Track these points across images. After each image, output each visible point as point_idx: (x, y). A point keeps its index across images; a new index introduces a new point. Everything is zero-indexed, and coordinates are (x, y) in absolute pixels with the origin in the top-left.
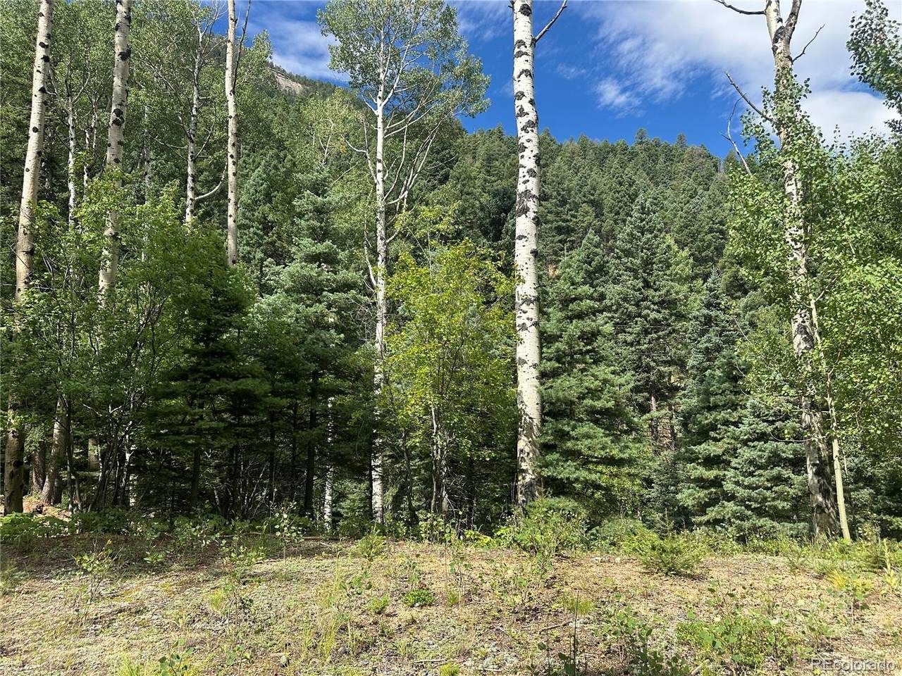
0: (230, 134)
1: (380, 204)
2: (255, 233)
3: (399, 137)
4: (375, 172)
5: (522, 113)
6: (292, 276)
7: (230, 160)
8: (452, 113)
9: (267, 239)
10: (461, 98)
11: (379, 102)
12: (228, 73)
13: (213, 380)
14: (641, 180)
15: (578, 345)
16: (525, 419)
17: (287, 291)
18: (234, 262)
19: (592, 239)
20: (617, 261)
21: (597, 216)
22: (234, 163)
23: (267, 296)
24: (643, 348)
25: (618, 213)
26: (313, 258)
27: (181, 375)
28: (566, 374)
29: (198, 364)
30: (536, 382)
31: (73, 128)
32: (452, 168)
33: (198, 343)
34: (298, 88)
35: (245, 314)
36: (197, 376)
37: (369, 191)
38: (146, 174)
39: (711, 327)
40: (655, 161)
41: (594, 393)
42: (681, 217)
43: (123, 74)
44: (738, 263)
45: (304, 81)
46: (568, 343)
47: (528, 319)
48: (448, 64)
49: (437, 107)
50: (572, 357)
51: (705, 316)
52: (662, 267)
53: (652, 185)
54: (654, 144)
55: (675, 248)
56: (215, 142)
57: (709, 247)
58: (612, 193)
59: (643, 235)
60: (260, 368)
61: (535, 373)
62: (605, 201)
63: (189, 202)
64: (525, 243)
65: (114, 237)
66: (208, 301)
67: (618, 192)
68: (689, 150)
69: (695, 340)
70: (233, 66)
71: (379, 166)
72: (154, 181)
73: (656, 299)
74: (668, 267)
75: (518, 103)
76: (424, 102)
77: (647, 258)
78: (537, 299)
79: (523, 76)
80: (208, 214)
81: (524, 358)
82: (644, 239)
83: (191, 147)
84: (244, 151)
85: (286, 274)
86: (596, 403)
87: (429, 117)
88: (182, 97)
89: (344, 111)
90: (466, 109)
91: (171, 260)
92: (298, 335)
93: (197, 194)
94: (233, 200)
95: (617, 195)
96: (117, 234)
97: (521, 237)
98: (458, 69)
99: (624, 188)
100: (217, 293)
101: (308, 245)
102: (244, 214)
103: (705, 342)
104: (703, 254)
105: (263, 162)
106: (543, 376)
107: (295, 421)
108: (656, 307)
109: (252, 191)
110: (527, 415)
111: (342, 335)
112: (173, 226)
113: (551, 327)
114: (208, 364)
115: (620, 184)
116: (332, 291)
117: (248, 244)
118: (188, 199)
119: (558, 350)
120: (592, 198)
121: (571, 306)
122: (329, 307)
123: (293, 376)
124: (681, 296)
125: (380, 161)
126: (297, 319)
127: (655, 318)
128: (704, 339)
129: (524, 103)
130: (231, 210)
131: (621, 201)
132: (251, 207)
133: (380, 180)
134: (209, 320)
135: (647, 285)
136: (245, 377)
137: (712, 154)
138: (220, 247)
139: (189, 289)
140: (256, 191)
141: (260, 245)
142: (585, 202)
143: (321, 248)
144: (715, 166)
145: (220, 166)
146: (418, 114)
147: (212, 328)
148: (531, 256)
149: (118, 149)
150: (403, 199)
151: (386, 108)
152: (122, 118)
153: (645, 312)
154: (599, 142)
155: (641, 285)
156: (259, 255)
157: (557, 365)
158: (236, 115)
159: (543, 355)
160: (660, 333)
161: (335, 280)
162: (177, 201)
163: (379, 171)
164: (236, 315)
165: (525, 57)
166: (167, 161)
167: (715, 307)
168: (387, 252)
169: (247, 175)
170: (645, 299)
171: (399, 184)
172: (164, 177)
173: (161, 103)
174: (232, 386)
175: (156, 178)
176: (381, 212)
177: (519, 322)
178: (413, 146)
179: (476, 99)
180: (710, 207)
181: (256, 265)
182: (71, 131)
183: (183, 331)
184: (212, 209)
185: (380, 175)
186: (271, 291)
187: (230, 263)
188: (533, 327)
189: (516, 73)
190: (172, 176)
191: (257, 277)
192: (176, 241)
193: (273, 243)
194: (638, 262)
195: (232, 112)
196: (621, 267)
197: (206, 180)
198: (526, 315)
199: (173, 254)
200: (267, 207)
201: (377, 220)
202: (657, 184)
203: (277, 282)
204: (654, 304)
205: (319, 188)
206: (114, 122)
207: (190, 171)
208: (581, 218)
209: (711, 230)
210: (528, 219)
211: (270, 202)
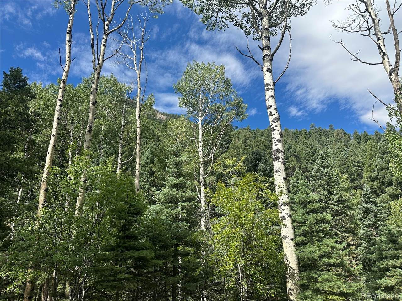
0: (137, 134)
1: (201, 160)
2: (146, 177)
3: (209, 131)
4: (199, 147)
5: (271, 114)
6: (164, 195)
7: (137, 145)
8: (232, 120)
9: (151, 179)
10: (236, 114)
11: (200, 118)
12: (137, 109)
13: (126, 251)
14: (317, 145)
15: (315, 227)
16: (290, 270)
17: (162, 203)
18: (138, 190)
19: (299, 172)
20: (314, 182)
21: (298, 162)
22: (139, 146)
23: (153, 206)
24: (332, 224)
25: (308, 160)
26: (174, 186)
27: (112, 249)
28: (309, 244)
29: (120, 242)
30: (294, 249)
31: (72, 136)
32: (229, 144)
33: (120, 232)
34: (164, 117)
35: (143, 216)
36: (119, 249)
37: (196, 156)
38: (101, 154)
39: (369, 213)
40: (321, 136)
41: (327, 255)
42: (339, 161)
43: (93, 111)
44: (372, 181)
45: (166, 115)
46: (309, 226)
47: (286, 213)
48: (228, 101)
49: (225, 118)
50: (311, 234)
51: (365, 208)
52: (336, 184)
53: (321, 147)
54: (319, 130)
55: (340, 174)
56: (131, 139)
57: (354, 174)
58: (304, 151)
59: (324, 169)
60: (149, 244)
61: (293, 243)
62: (301, 155)
63: (119, 165)
64: (279, 174)
65: (85, 182)
66: (126, 211)
67: (307, 151)
68: (336, 131)
69: (362, 220)
70: (139, 107)
71: (200, 144)
72: (104, 157)
73: (335, 200)
74: (339, 184)
75: (269, 110)
76: (219, 117)
77: (328, 180)
78: (290, 203)
79: (270, 98)
80: (127, 169)
81: (286, 235)
82: (325, 171)
83: (121, 141)
84: (143, 143)
85: (162, 194)
86: (330, 261)
87: (222, 123)
88: (117, 121)
89: (185, 123)
90: (238, 118)
91: (109, 191)
92: (168, 225)
93: (122, 161)
94: (138, 163)
95: (306, 152)
96: (86, 180)
97: (277, 171)
98: (233, 103)
99: (309, 149)
100: (130, 206)
101: (172, 180)
102: (142, 169)
103: (368, 221)
104: (352, 177)
105: (150, 147)
106: (297, 245)
107: (166, 271)
108: (336, 204)
109: (145, 159)
110: (290, 267)
111: (189, 224)
112: (111, 175)
113: (299, 218)
114: (124, 243)
115: (307, 147)
116: (183, 202)
117: (143, 182)
118: (119, 163)
119: (304, 230)
120: (295, 154)
121: (308, 206)
122: (182, 210)
123: (165, 247)
124: (347, 197)
125: (201, 142)
126: (167, 217)
127: (336, 209)
128: (366, 219)
129: (272, 110)
130: (137, 167)
131: (309, 155)
132: (145, 166)
133: (201, 150)
134: (126, 220)
135: (330, 193)
136: (142, 249)
137: (346, 132)
138: (132, 183)
139: (117, 205)
140: (147, 159)
141: (148, 181)
142: (292, 156)
143: (178, 181)
144: (349, 137)
145: (133, 149)
146: (216, 122)
147: (127, 224)
148: (284, 181)
149: (89, 142)
150: (211, 158)
151: (202, 121)
152: (91, 129)
153: (331, 206)
154: (293, 130)
155: (327, 193)
156: (148, 186)
157: (304, 239)
158: (141, 126)
159: (296, 233)
160: (340, 217)
161: (185, 196)
162: (114, 164)
163: (200, 146)
164: (138, 217)
165: (270, 90)
166: (110, 148)
167: (369, 203)
168: (205, 181)
169: (143, 153)
170: (330, 200)
171: (209, 152)
172: (109, 155)
173: (109, 124)
174: (136, 254)
175: (105, 155)
176: (202, 164)
177: (280, 215)
178: (215, 135)
179: (242, 114)
180: (352, 156)
181: (146, 191)
182: (71, 138)
183: (113, 226)
184: (129, 167)
185: (201, 148)
186: (154, 203)
187: (136, 190)
188: (289, 218)
189: (267, 98)
190: (112, 154)
191: (147, 196)
192: (112, 182)
193: (154, 180)
194: (324, 182)
195: (138, 125)
196: (316, 185)
197: (126, 156)
198: (284, 212)
199: (110, 188)
200: (152, 165)
201: (200, 167)
202: (323, 147)
203: (158, 199)
204: (335, 202)
205: (177, 154)
206: (88, 131)
207: (120, 151)
208: (291, 163)
209: (354, 166)
210: (279, 163)
211: (153, 163)
